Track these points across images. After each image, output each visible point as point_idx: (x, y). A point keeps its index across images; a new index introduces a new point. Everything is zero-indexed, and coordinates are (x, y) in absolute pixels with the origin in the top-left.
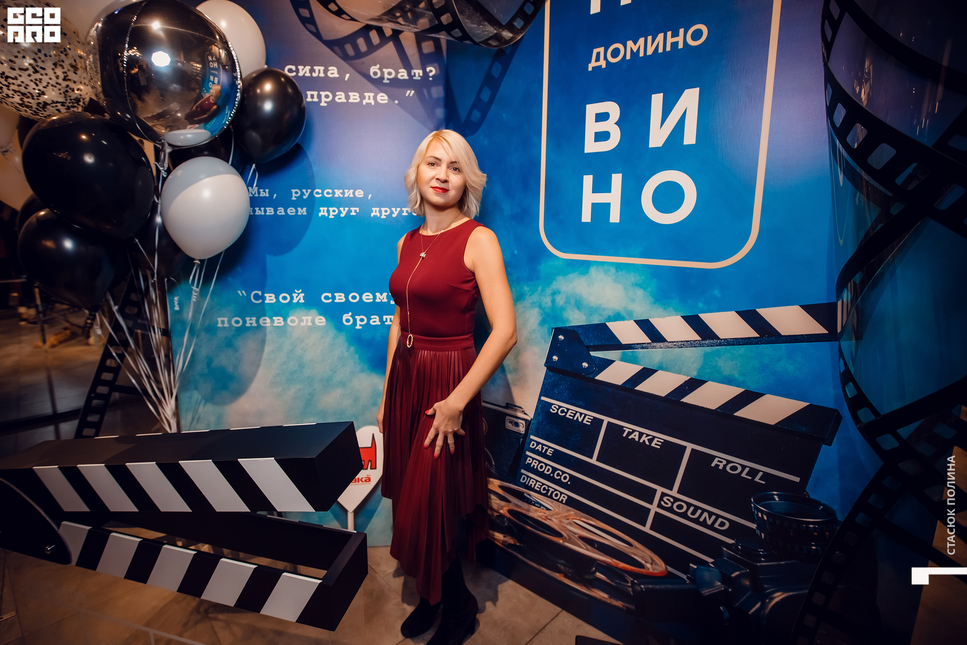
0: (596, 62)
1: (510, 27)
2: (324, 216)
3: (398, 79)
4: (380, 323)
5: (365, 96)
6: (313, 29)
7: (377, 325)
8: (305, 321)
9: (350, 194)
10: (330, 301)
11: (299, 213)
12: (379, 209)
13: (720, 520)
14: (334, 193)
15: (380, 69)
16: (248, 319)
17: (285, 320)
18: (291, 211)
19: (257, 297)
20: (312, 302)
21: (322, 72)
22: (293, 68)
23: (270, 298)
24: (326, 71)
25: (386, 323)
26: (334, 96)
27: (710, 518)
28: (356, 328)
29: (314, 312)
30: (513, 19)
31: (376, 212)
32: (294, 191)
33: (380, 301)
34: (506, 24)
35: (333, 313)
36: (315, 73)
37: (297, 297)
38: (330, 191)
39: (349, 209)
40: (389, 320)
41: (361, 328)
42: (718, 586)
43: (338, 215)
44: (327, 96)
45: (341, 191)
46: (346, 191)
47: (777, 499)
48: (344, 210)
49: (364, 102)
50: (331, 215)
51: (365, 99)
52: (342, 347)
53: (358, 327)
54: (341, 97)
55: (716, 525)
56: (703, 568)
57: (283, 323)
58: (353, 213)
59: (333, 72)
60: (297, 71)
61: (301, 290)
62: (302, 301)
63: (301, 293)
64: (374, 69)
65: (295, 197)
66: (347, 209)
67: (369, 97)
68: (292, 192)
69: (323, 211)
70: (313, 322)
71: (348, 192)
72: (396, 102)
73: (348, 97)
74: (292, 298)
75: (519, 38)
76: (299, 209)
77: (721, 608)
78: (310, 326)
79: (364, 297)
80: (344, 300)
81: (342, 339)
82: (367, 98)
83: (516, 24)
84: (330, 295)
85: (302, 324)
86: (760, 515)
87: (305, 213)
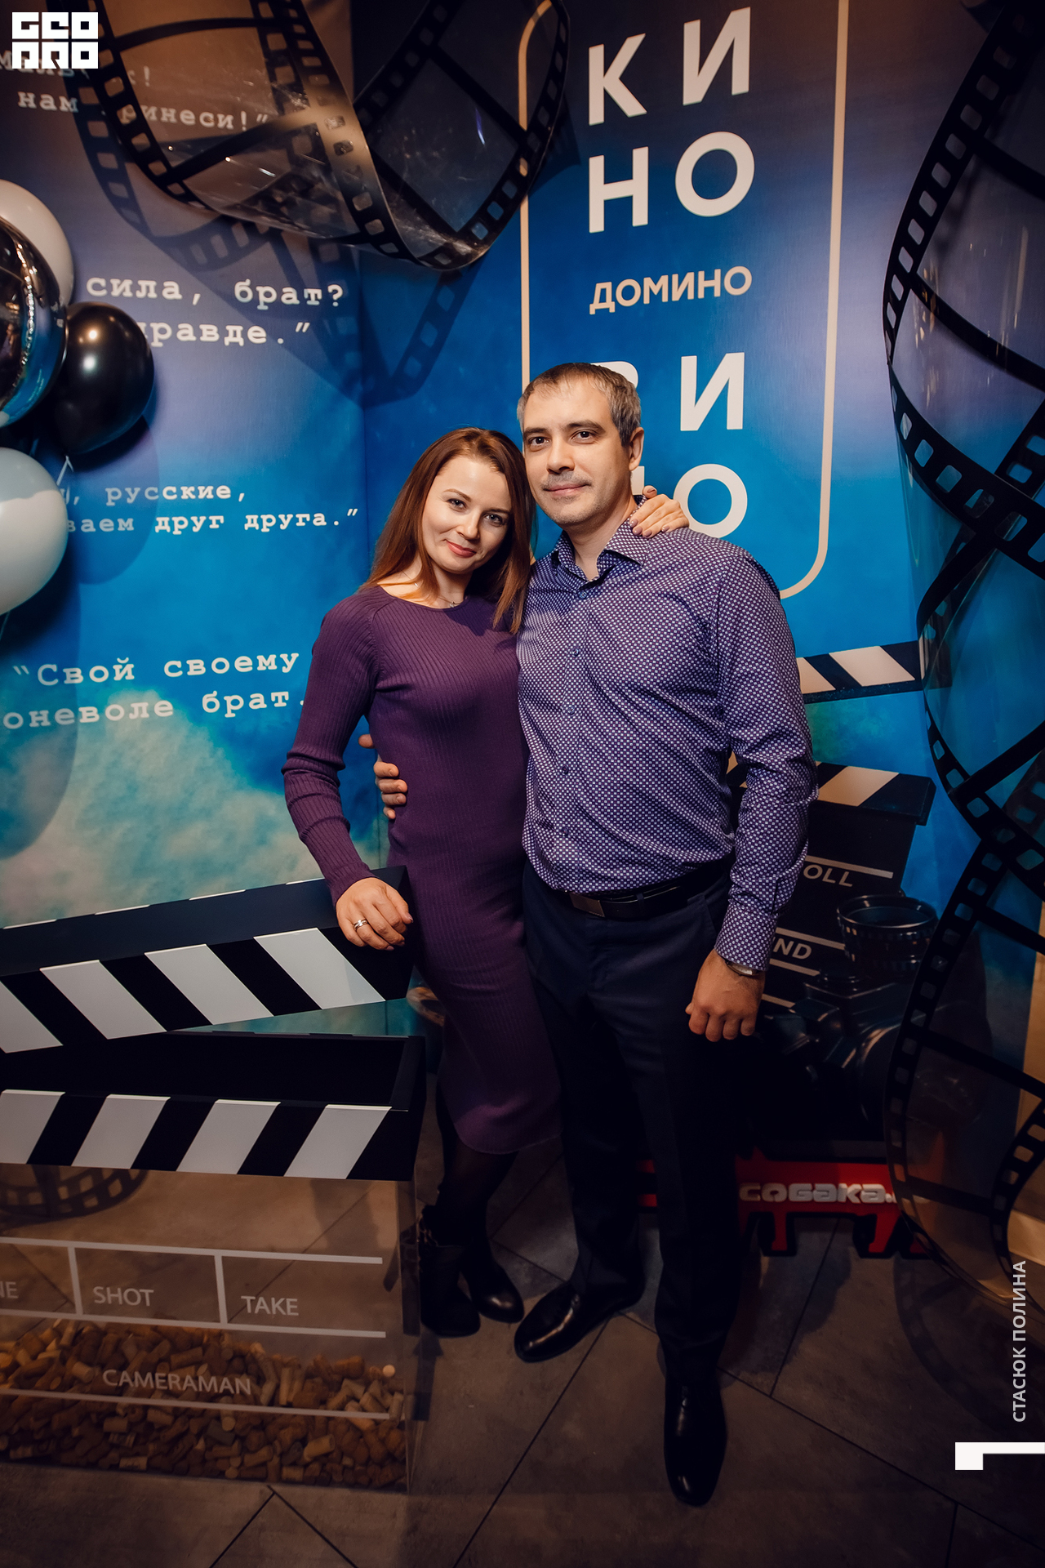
0: (600, 302)
1: (466, 235)
2: (163, 532)
3: (282, 303)
4: (265, 706)
5: (228, 331)
6: (133, 216)
7: (261, 709)
8: (136, 711)
9: (207, 494)
10: (180, 673)
11: (121, 529)
12: (257, 517)
13: (800, 946)
14: (180, 493)
15: (253, 287)
16: (33, 714)
17: (101, 711)
18: (106, 525)
19: (48, 675)
20: (148, 678)
21: (152, 289)
22: (102, 282)
23: (75, 676)
24: (159, 289)
25: (276, 705)
26: (175, 330)
27: (786, 946)
28: (227, 716)
29: (151, 694)
30: (471, 224)
31: (252, 522)
32: (109, 491)
33: (264, 668)
34: (461, 231)
35: (186, 693)
36: (140, 290)
37: (121, 670)
38: (174, 489)
39: (208, 519)
40: (280, 699)
41: (234, 715)
42: (801, 1038)
43: (188, 531)
44: (162, 331)
45: (192, 489)
46: (201, 488)
47: (868, 905)
48: (199, 520)
49: (227, 341)
50: (176, 529)
51: (227, 335)
52: (203, 750)
53: (230, 715)
54: (186, 333)
55: (795, 955)
56: (781, 1017)
57: (97, 718)
58: (214, 526)
59: (172, 291)
60: (109, 287)
61: (127, 659)
62: (130, 677)
63: (128, 663)
64: (241, 286)
65: (113, 501)
66: (203, 519)
67: (235, 333)
68: (107, 493)
69: (162, 524)
70: (151, 711)
71: (204, 491)
72: (281, 341)
73: (198, 333)
74: (112, 673)
75: (482, 254)
76: (121, 521)
77: (808, 1068)
78: (145, 719)
79: (238, 664)
80: (203, 671)
81: (202, 737)
82: (231, 333)
83: (474, 231)
84: (179, 664)
85: (132, 716)
86: (848, 930)
87: (131, 528)
